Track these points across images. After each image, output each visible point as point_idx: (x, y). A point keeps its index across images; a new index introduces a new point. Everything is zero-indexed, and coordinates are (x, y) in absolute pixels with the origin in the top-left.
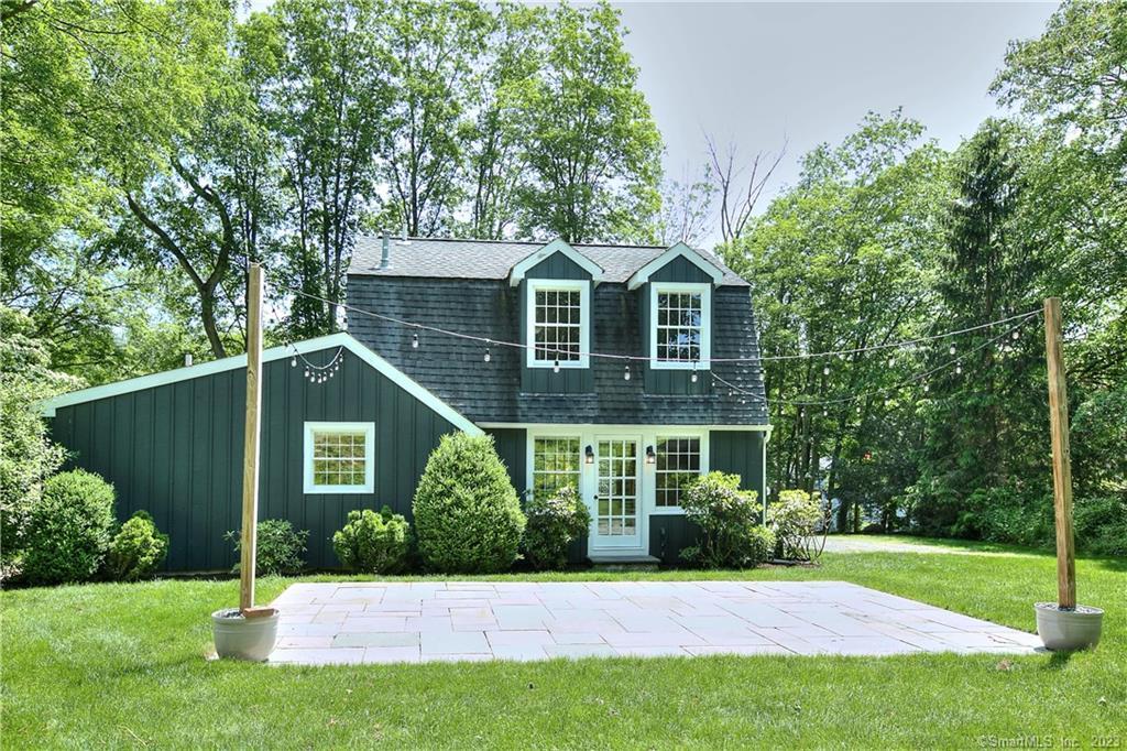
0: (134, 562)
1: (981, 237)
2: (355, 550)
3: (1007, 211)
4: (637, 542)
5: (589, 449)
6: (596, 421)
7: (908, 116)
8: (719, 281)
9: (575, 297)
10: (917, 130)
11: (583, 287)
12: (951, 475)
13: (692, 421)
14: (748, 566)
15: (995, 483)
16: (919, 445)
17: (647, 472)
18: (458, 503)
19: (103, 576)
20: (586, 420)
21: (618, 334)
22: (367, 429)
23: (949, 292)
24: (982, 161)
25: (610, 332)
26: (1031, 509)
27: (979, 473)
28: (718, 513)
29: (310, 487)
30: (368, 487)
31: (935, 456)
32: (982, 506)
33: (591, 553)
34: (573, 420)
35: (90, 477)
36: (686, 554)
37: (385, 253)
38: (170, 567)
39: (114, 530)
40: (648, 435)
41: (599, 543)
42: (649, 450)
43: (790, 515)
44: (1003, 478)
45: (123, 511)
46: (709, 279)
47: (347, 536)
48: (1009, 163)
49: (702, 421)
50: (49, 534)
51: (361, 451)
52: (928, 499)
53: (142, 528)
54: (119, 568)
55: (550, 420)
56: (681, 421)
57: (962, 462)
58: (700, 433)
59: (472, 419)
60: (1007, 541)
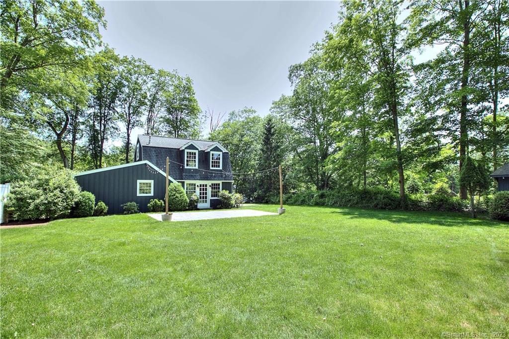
0: (102, 212)
1: (269, 139)
2: (153, 208)
3: (273, 134)
4: (208, 205)
5: (198, 186)
6: (199, 180)
7: (253, 109)
8: (224, 152)
9: (195, 154)
10: (255, 112)
11: (197, 152)
12: (263, 190)
13: (219, 180)
14: (230, 208)
15: (271, 191)
16: (256, 183)
17: (209, 190)
18: (177, 197)
19: (95, 215)
20: (198, 179)
21: (203, 161)
22: (152, 182)
23: (262, 150)
24: (269, 124)
25: (201, 161)
26: (277, 197)
27: (268, 190)
28: (225, 198)
29: (138, 195)
30: (152, 194)
31: (260, 186)
32: (269, 196)
33: (198, 208)
34: (195, 179)
35: (88, 193)
36: (218, 207)
37: (150, 141)
38: (110, 213)
39: (96, 204)
40: (209, 183)
41: (200, 205)
42: (210, 186)
43: (237, 198)
44: (272, 190)
45: (97, 201)
46: (222, 151)
47: (151, 204)
48: (273, 125)
49: (221, 180)
50: (83, 206)
51: (150, 186)
52: (259, 195)
53: (102, 204)
54: (99, 213)
55: (190, 179)
56: (216, 180)
57: (265, 187)
58: (220, 182)
59: (175, 179)
60: (273, 203)
